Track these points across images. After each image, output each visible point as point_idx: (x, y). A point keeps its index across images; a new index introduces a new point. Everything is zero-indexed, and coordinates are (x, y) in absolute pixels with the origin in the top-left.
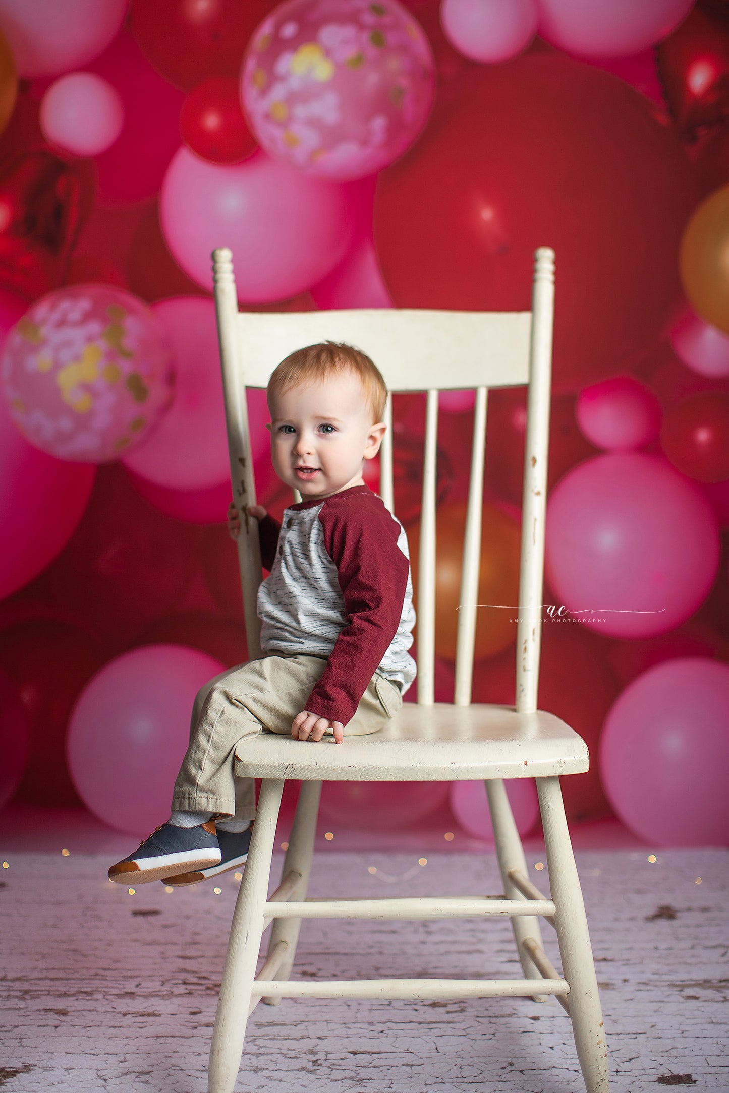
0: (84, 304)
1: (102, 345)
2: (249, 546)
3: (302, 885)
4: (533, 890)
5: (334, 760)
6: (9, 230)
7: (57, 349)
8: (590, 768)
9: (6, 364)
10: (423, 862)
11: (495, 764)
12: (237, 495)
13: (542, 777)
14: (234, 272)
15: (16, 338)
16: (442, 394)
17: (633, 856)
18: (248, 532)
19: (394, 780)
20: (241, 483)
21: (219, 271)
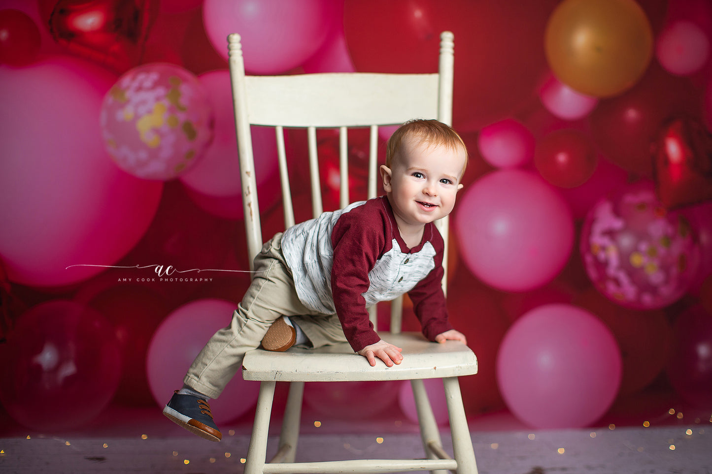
0: (154, 76)
1: (166, 103)
2: (253, 229)
3: (292, 453)
4: (443, 453)
5: (308, 368)
6: (104, 28)
7: (137, 106)
8: (478, 371)
9: (104, 116)
10: (380, 440)
11: (415, 369)
12: (245, 195)
13: (446, 378)
14: (242, 49)
15: (110, 99)
16: (381, 128)
17: (519, 435)
18: (252, 220)
19: (347, 381)
20: (247, 188)
21: (232, 48)
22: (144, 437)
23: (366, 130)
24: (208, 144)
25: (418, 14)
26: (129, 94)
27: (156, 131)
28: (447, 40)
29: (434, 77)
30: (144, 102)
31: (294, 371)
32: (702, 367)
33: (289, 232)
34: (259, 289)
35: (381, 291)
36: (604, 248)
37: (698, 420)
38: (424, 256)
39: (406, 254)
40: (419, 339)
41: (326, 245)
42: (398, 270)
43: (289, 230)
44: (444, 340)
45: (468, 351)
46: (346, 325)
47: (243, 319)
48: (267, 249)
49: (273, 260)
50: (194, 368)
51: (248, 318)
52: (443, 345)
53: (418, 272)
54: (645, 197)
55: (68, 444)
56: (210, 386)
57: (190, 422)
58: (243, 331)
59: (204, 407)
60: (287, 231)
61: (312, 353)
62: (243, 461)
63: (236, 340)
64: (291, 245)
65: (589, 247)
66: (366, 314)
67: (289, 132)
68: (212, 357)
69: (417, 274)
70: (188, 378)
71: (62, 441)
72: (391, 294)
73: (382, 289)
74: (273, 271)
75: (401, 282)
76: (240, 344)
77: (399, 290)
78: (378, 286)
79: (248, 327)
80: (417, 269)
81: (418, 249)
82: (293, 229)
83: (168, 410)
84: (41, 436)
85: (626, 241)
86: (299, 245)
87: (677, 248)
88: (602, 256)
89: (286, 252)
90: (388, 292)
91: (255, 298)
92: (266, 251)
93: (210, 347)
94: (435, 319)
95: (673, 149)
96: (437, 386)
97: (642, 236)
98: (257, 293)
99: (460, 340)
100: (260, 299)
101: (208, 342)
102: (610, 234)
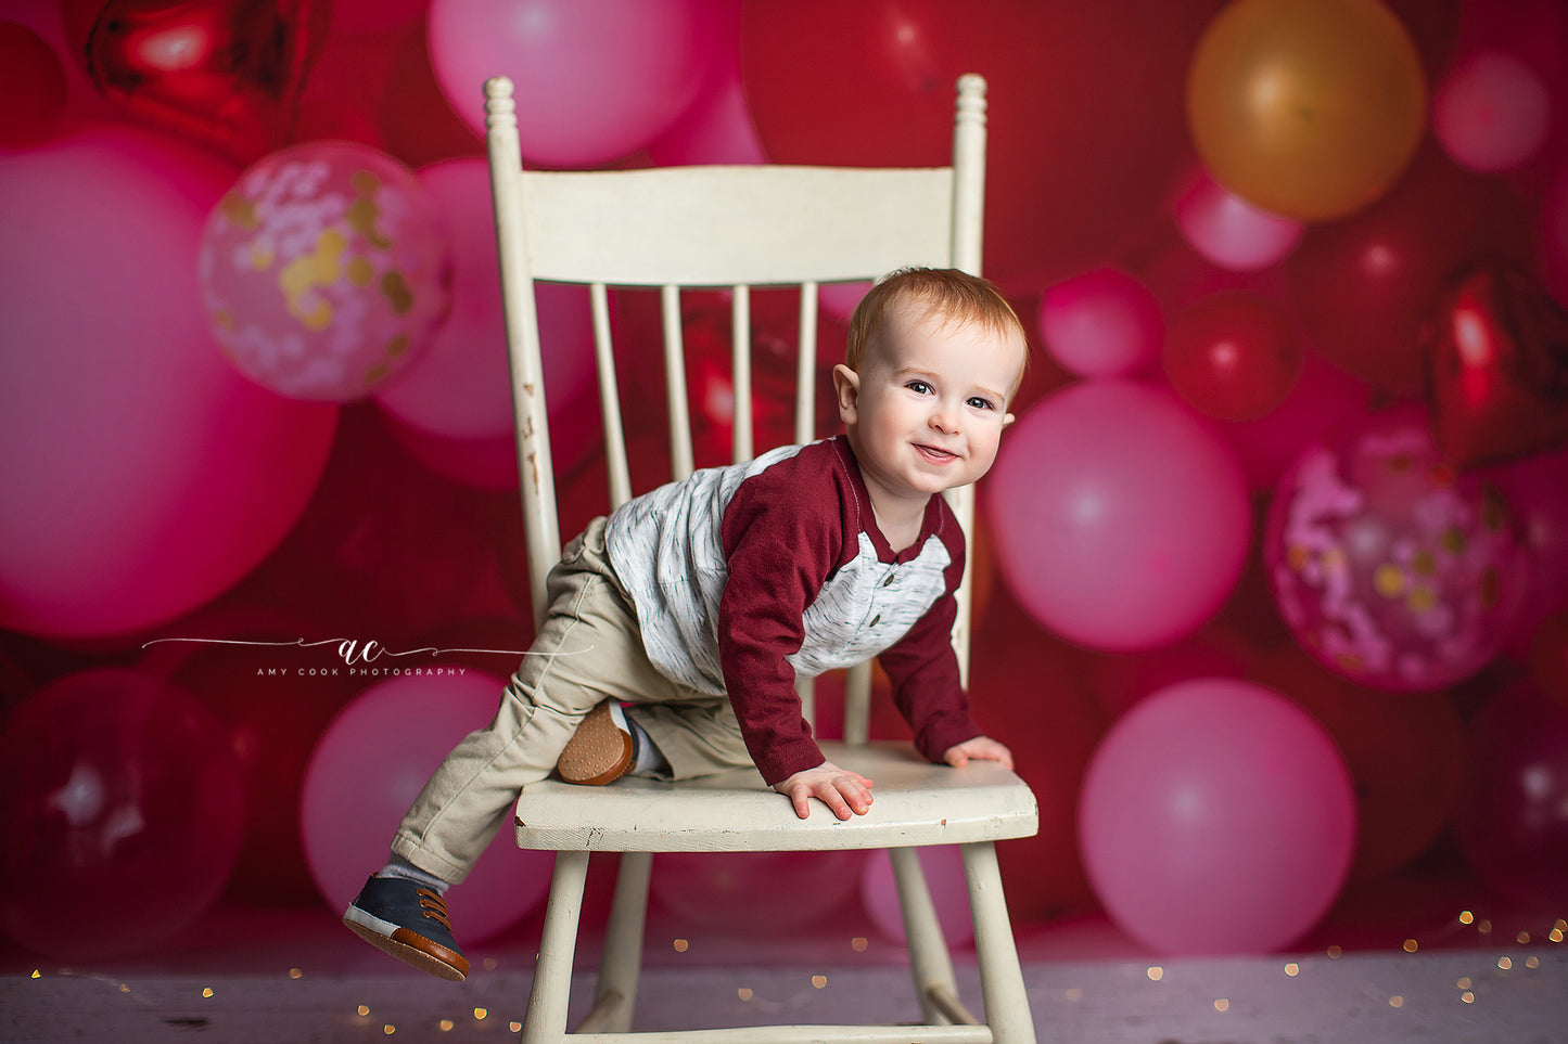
0: (318, 171)
1: (345, 231)
2: (539, 513)
3: (624, 1012)
4: (962, 1012)
5: (661, 821)
6: (209, 63)
7: (280, 237)
8: (1040, 829)
9: (206, 260)
10: (819, 981)
11: (898, 825)
12: (521, 437)
13: (969, 844)
14: (516, 112)
15: (220, 221)
16: (824, 288)
17: (1127, 970)
18: (537, 492)
19: (750, 850)
20: (526, 421)
21: (493, 110)
22: (295, 974)
23: (792, 293)
24: (438, 323)
25: (906, 34)
26: (262, 210)
27: (324, 292)
28: (972, 93)
29: (944, 174)
30: (295, 229)
31: (630, 829)
32: (1534, 819)
33: (622, 513)
34: (558, 639)
35: (832, 646)
36: (1316, 555)
37: (1524, 937)
38: (925, 567)
39: (887, 566)
40: (907, 757)
41: (709, 545)
42: (870, 601)
43: (620, 509)
44: (964, 761)
45: (1017, 784)
46: (751, 724)
47: (524, 707)
48: (575, 554)
49: (588, 575)
50: (415, 817)
51: (535, 706)
52: (963, 771)
53: (913, 603)
54: (1409, 441)
55: (125, 989)
56: (449, 857)
57: (396, 935)
58: (524, 735)
59: (432, 904)
60: (615, 512)
61: (672, 789)
62: (515, 1027)
63: (506, 754)
64: (628, 542)
66: (795, 701)
67: (619, 296)
68: (451, 791)
69: (911, 609)
70: (399, 839)
71: (113, 982)
72: (852, 653)
73: (834, 642)
74: (591, 599)
75: (877, 626)
76: (515, 764)
77: (870, 645)
78: (824, 635)
79: (535, 725)
80: (911, 597)
81: (912, 553)
82: (629, 508)
83: (354, 914)
84: (66, 972)
85: (1366, 540)
86: (645, 541)
87: (1478, 556)
88: (1313, 572)
89: (618, 559)
90: (847, 648)
91: (550, 662)
92: (573, 558)
93: (448, 769)
94: (941, 714)
95: (1471, 336)
96: (948, 863)
97: (1401, 527)
98: (554, 651)
99: (998, 760)
100: (560, 662)
101: (445, 760)
102: (1332, 523)
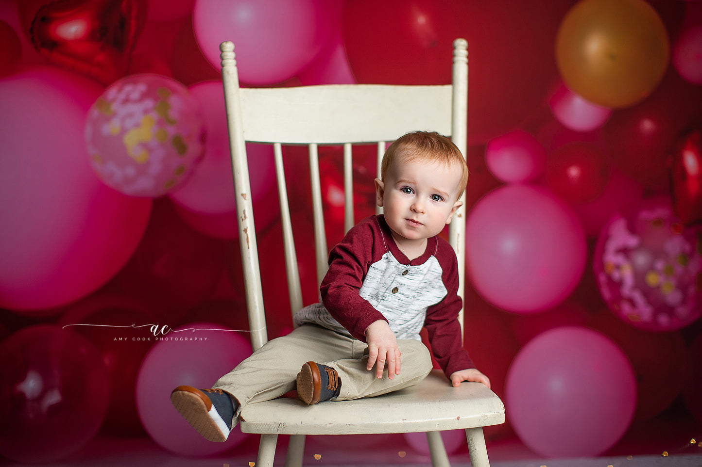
0: (141, 88)
1: (154, 116)
5: (315, 419)
6: (91, 36)
7: (123, 119)
8: (506, 420)
9: (89, 130)
11: (436, 420)
12: (240, 220)
13: (471, 429)
14: (236, 59)
15: (95, 112)
18: (249, 248)
19: (360, 433)
20: (243, 212)
21: (225, 58)
24: (199, 160)
25: (421, 20)
26: (114, 107)
27: (144, 145)
28: (461, 48)
29: (448, 88)
30: (131, 115)
31: (299, 423)
36: (618, 267)
39: (405, 266)
45: (493, 396)
54: (661, 213)
65: (602, 266)
67: (288, 149)
81: (419, 262)
85: (641, 259)
87: (694, 267)
88: (616, 275)
95: (691, 162)
97: (658, 253)
102: (625, 251)
